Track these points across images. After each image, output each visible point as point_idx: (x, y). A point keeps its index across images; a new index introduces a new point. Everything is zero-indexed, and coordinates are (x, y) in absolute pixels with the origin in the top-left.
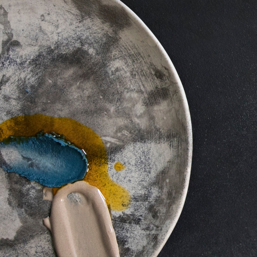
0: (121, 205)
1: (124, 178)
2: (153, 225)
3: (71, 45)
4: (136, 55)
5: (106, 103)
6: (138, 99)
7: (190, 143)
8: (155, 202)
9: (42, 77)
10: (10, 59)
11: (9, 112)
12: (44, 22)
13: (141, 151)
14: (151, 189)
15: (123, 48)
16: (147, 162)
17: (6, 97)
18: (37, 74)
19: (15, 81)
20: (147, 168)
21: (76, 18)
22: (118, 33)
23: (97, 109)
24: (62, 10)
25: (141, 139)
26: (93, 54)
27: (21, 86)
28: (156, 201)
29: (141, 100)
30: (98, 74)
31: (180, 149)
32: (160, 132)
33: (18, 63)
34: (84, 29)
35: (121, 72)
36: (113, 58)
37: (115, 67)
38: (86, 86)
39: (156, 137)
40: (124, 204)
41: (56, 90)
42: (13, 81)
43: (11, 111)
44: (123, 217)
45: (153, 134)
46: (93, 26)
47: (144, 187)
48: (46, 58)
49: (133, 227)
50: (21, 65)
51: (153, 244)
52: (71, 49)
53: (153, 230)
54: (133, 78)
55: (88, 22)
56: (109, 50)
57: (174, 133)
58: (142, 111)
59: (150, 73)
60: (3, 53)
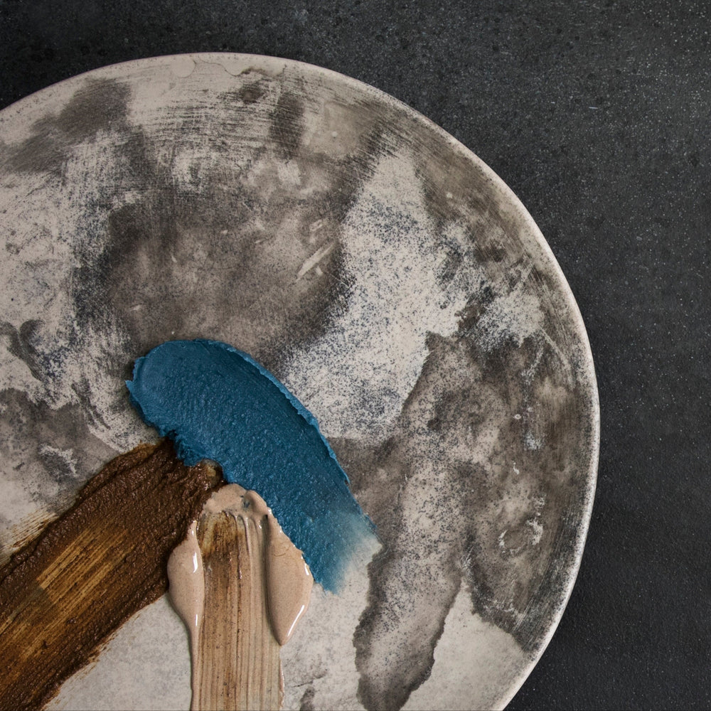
0: (440, 310)
1: (396, 277)
2: (512, 269)
3: (96, 227)
4: (189, 117)
5: (240, 230)
6: (270, 165)
8: (473, 242)
9: (121, 318)
12: (21, 251)
13: (367, 216)
14: (445, 237)
15: (161, 133)
16: (394, 217)
18: (109, 324)
19: (95, 372)
20: (405, 223)
21: (53, 187)
22: (129, 124)
23: (240, 253)
24: (22, 203)
25: (346, 204)
28: (472, 238)
29: (275, 160)
30: (179, 212)
31: (406, 137)
32: (354, 159)
33: (66, 346)
34: (81, 185)
35: (202, 167)
36: (167, 165)
37: (185, 172)
38: (188, 248)
39: (359, 172)
40: (442, 304)
41: (161, 307)
42: (95, 375)
44: (465, 320)
45: (350, 174)
46: (86, 164)
47: (434, 249)
48: (90, 289)
49: (494, 310)
51: (545, 287)
52: (102, 232)
53: (520, 272)
54: (226, 150)
55: (73, 169)
57: (370, 132)
58: (297, 172)
59: (237, 111)
60: (31, 363)
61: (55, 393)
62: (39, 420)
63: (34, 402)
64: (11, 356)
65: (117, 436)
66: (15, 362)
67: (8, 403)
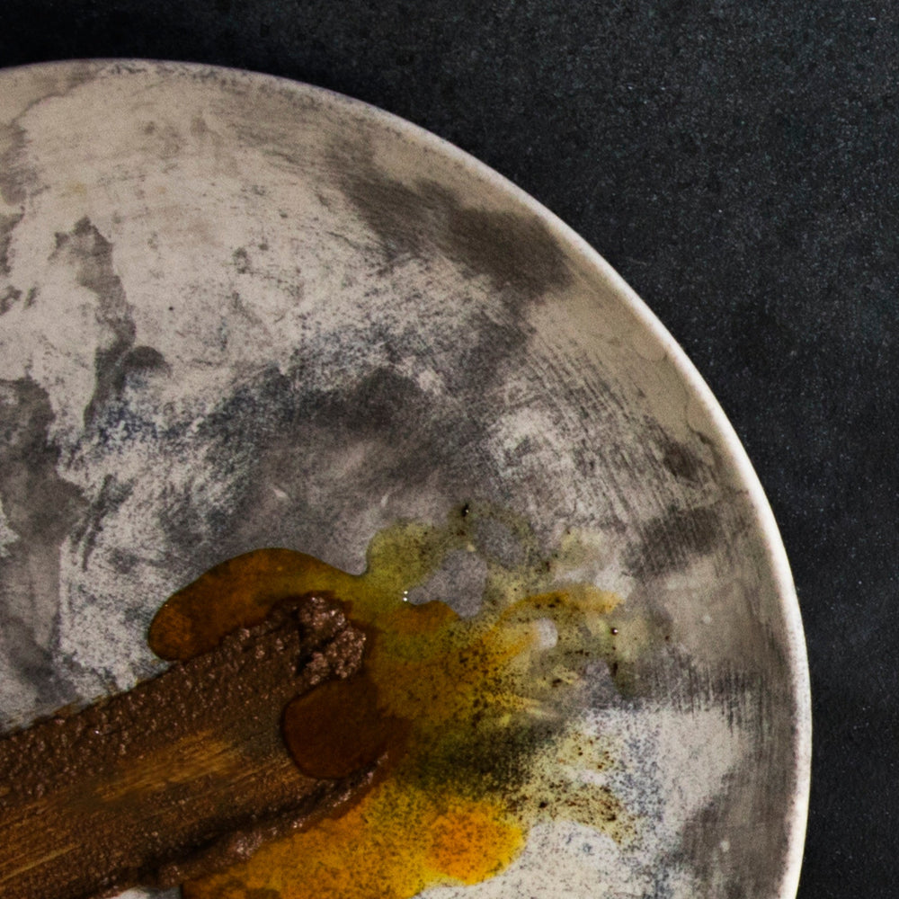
1: (566, 840)
3: (353, 359)
4: (592, 391)
5: (490, 568)
6: (605, 551)
7: (803, 709)
9: (251, 481)
10: (127, 416)
11: (136, 611)
12: (247, 276)
13: (625, 741)
14: (666, 876)
15: (545, 366)
16: (649, 781)
17: (121, 559)
18: (232, 469)
19: (151, 496)
20: (650, 802)
21: (366, 260)
22: (524, 312)
23: (456, 590)
24: (313, 231)
25: (623, 699)
26: (435, 390)
27: (175, 515)
29: (617, 554)
30: (455, 464)
31: (766, 731)
32: (692, 670)
33: (159, 430)
34: (398, 298)
35: (540, 454)
36: (508, 402)
37: (516, 436)
38: (413, 510)
39: (678, 688)
41: (305, 528)
42: (145, 498)
43: (144, 609)
45: (668, 677)
46: (430, 287)
47: (641, 871)
48: (261, 409)
50: (169, 438)
52: (353, 372)
54: (585, 474)
55: (410, 272)
56: (492, 375)
57: (740, 672)
58: (623, 596)
59: (646, 455)
60: (101, 395)
61: (82, 459)
62: (29, 462)
63: (50, 438)
64: (91, 360)
65: (81, 588)
66: (88, 373)
67: (22, 401)
